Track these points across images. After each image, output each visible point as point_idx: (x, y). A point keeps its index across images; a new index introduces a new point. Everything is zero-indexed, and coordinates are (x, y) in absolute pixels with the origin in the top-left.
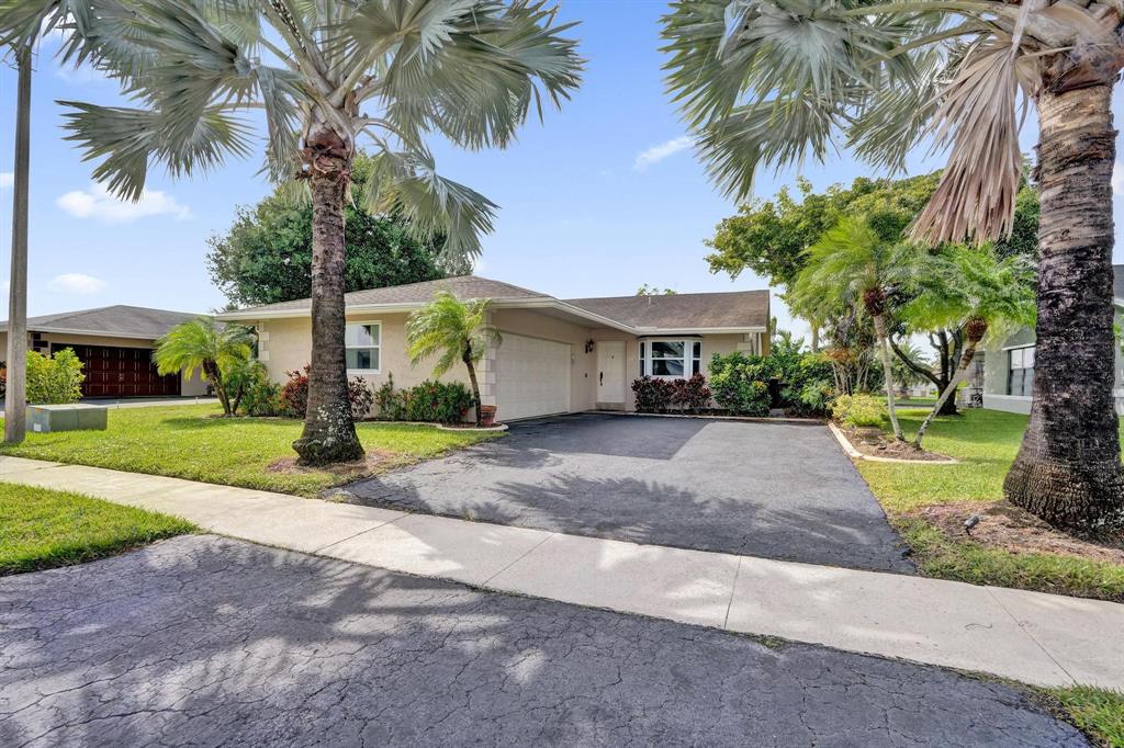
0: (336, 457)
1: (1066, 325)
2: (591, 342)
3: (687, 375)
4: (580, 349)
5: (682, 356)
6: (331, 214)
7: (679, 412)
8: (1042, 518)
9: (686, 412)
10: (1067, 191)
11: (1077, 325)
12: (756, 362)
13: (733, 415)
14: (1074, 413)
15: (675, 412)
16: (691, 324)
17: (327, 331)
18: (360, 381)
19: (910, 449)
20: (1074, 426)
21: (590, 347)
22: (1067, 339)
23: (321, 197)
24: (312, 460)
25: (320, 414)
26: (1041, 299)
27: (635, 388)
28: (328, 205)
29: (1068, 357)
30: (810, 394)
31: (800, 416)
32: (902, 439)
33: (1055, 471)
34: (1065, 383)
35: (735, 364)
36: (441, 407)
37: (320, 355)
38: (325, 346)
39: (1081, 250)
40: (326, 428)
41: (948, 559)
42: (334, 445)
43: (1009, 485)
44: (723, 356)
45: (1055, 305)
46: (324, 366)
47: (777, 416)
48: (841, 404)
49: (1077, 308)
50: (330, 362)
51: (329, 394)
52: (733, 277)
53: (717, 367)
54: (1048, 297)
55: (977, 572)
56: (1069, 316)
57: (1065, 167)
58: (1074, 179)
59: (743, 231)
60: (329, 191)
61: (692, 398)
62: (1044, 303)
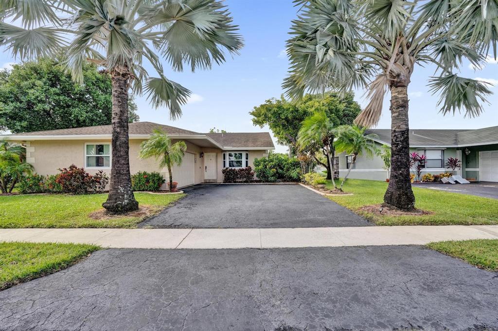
0: (130, 209)
1: (400, 152)
2: (202, 153)
3: (244, 166)
4: (198, 156)
5: (241, 159)
6: (123, 93)
7: (241, 182)
8: (396, 207)
9: (245, 182)
10: (399, 114)
11: (403, 152)
12: (272, 161)
13: (264, 182)
14: (403, 177)
15: (240, 182)
16: (245, 146)
17: (122, 149)
18: (101, 173)
19: (339, 191)
20: (403, 180)
21: (202, 155)
22: (400, 156)
23: (118, 84)
24: (117, 212)
25: (120, 189)
26: (393, 144)
27: (223, 173)
28: (122, 89)
29: (401, 161)
30: (294, 174)
31: (288, 181)
32: (336, 188)
33: (399, 193)
34: (400, 168)
35: (265, 162)
36: (151, 184)
37: (118, 161)
38: (121, 156)
39: (403, 131)
40: (123, 196)
41: (381, 221)
42: (128, 204)
43: (385, 198)
44: (259, 159)
45: (397, 146)
46: (121, 166)
47: (280, 182)
48: (307, 176)
49: (402, 147)
50: (124, 164)
51: (124, 179)
52: (262, 127)
53: (257, 164)
54: (395, 144)
55: (389, 223)
56: (401, 149)
57: (398, 108)
58: (401, 112)
59: (270, 110)
60: (122, 82)
61: (248, 176)
62: (394, 146)
